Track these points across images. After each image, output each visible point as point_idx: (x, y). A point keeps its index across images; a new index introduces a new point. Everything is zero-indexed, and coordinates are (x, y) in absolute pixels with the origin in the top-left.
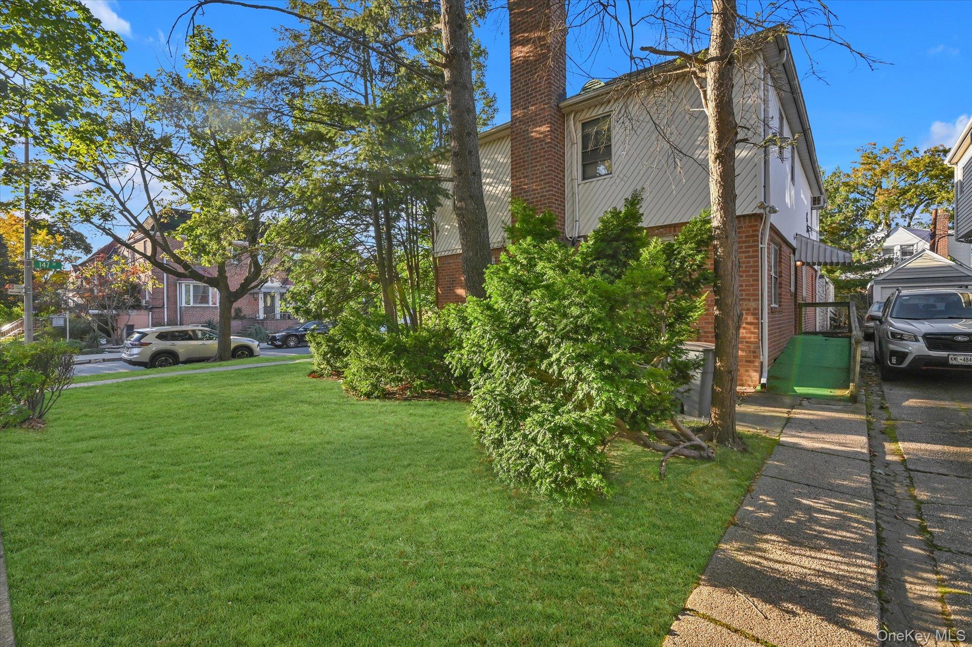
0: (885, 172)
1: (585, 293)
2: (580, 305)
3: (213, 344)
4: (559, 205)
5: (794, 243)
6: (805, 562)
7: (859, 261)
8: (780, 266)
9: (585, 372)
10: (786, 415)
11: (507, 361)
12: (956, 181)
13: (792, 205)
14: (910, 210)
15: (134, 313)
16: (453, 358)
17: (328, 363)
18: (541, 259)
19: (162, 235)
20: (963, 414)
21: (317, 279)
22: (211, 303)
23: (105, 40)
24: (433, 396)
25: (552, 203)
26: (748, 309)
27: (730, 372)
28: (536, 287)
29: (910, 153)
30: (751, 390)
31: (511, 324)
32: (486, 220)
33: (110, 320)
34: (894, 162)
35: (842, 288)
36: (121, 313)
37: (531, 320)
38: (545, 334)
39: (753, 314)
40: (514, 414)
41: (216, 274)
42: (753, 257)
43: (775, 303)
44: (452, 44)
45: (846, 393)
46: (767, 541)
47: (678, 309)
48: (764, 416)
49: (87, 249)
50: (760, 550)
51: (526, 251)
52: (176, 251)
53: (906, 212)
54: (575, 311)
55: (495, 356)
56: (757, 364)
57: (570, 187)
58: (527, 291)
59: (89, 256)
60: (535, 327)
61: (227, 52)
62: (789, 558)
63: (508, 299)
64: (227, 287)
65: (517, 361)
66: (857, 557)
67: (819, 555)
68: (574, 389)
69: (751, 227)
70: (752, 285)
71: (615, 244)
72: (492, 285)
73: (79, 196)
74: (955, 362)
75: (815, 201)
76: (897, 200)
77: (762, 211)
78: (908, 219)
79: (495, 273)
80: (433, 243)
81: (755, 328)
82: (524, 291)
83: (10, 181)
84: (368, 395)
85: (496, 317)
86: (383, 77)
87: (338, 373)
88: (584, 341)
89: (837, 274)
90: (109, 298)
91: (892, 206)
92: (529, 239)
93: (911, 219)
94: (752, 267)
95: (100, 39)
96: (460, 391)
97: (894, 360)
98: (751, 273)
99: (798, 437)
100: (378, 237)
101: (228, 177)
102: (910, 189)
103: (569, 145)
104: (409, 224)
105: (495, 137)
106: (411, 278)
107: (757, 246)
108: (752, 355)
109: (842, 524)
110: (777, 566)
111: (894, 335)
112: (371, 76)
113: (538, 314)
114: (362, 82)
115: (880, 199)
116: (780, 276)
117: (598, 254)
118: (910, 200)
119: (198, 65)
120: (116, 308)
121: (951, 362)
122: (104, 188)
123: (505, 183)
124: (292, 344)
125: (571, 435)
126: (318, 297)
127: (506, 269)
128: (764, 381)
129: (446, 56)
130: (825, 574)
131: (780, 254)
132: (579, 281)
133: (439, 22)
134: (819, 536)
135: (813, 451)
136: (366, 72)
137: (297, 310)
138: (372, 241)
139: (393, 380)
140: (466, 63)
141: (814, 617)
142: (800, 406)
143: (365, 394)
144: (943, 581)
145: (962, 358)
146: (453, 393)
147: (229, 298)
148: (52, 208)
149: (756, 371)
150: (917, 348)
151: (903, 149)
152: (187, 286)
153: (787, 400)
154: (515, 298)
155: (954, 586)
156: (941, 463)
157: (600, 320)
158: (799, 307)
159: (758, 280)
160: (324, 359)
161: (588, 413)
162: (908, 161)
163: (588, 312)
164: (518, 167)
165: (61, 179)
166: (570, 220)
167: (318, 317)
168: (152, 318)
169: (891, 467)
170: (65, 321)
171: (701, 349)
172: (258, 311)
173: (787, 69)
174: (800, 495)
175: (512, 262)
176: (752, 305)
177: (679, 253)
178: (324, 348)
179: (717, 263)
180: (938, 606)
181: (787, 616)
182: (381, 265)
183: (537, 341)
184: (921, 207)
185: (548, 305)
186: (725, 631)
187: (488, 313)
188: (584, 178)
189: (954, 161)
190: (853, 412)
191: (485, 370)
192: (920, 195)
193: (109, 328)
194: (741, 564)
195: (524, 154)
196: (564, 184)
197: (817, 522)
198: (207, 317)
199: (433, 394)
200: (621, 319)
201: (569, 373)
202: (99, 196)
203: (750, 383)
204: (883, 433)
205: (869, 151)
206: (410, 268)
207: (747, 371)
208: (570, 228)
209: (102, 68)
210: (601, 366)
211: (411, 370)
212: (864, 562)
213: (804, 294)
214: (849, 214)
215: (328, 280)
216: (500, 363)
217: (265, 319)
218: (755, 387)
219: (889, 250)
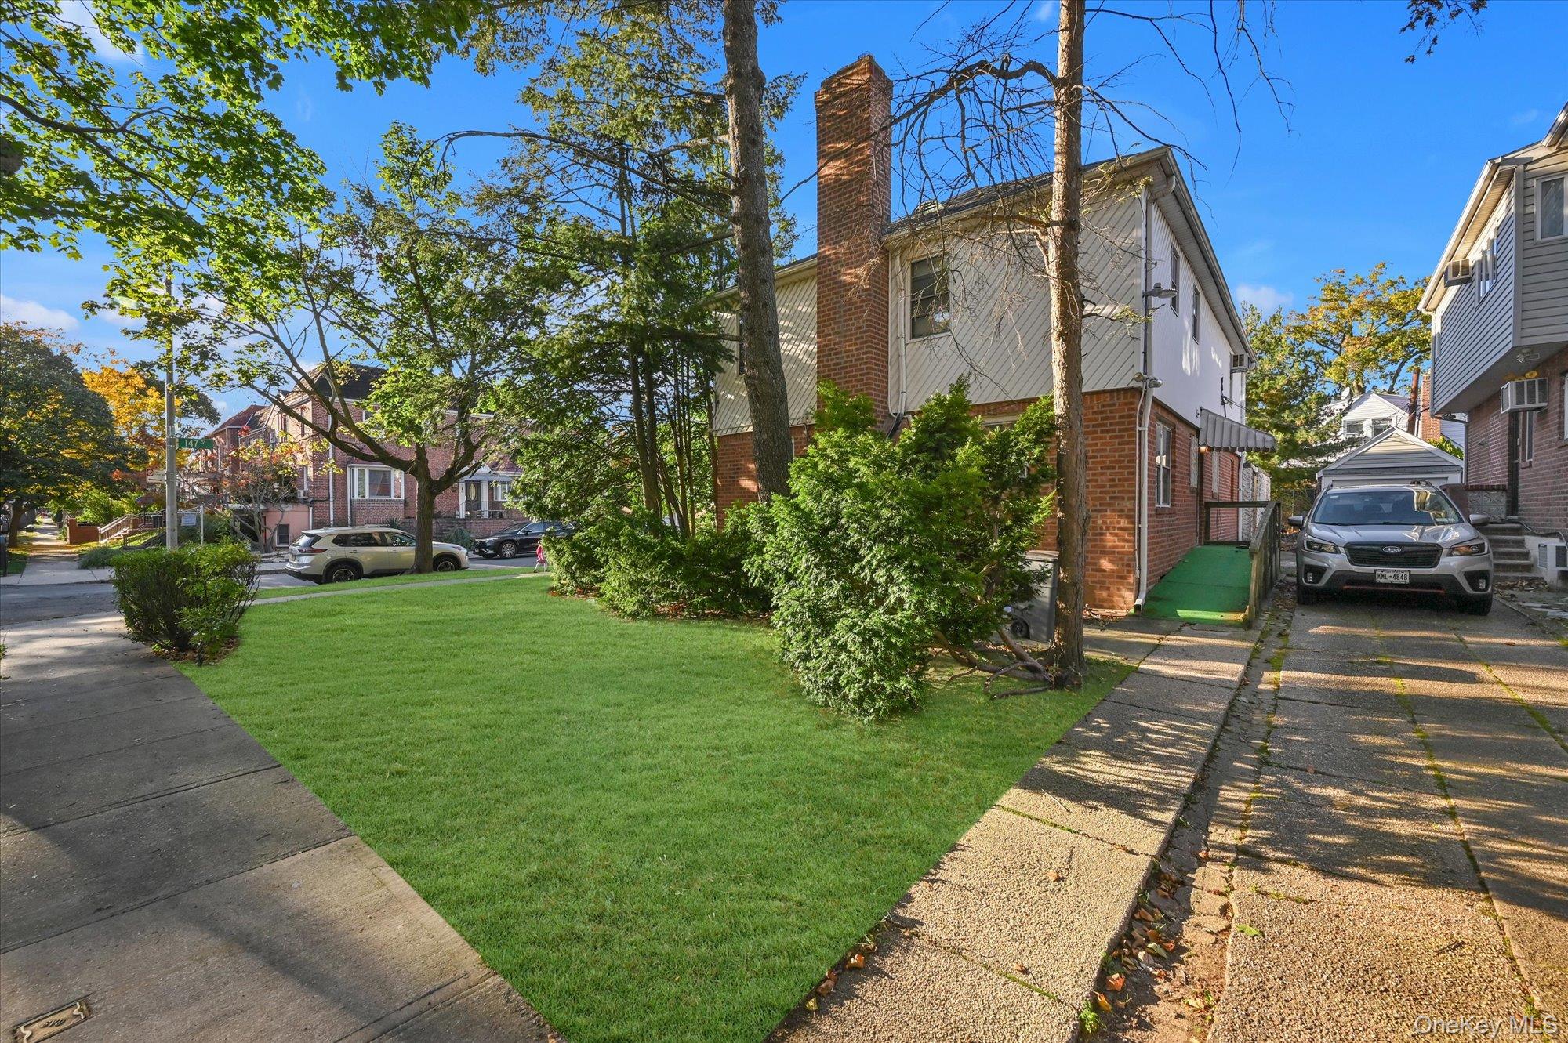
0: (1357, 312)
1: (897, 494)
2: (891, 507)
3: (408, 552)
4: (880, 371)
5: (1197, 422)
6: (1124, 772)
7: (1306, 443)
8: (1174, 453)
9: (895, 573)
10: (1156, 642)
11: (815, 566)
12: (1433, 334)
13: (1194, 372)
14: (1393, 368)
15: (288, 508)
16: (752, 565)
17: (573, 577)
18: (853, 453)
19: (344, 404)
20: (1376, 642)
21: (555, 464)
22: (393, 494)
23: (300, 160)
24: (715, 616)
25: (871, 368)
26: (1122, 511)
27: (1075, 584)
28: (849, 486)
29: (1393, 284)
30: (1124, 613)
31: (820, 526)
32: (784, 393)
33: (256, 519)
34: (1370, 298)
35: (1282, 480)
36: (271, 509)
37: (843, 521)
38: (857, 537)
39: (1128, 517)
40: (823, 621)
41: (412, 457)
42: (1128, 443)
43: (1165, 501)
44: (743, 165)
45: (1240, 617)
46: (1089, 756)
47: (1014, 510)
48: (1129, 643)
49: (213, 416)
50: (1080, 762)
51: (837, 445)
52: (358, 424)
53: (1386, 371)
54: (886, 513)
55: (804, 561)
56: (1131, 580)
57: (895, 346)
58: (838, 490)
59: (217, 426)
60: (847, 529)
61: (433, 156)
62: (1108, 769)
63: (817, 498)
64: (428, 473)
65: (827, 566)
66: (1178, 769)
67: (1139, 767)
68: (886, 594)
69: (1126, 404)
70: (1126, 480)
71: (938, 435)
72: (800, 484)
73: (240, 352)
74: (1383, 580)
75: (1236, 361)
76: (1374, 353)
77: (1140, 384)
78: (1390, 382)
79: (802, 470)
80: (710, 417)
81: (1129, 535)
82: (836, 490)
83: (154, 333)
84: (634, 616)
85: (805, 518)
86: (645, 195)
87: (585, 590)
88: (896, 543)
89: (1275, 460)
90: (255, 487)
91: (1366, 362)
92: (840, 430)
93: (1394, 380)
94: (1127, 456)
95: (295, 159)
96: (750, 612)
97: (1310, 578)
98: (1126, 463)
99: (1162, 664)
100: (636, 408)
101: (433, 324)
102: (1393, 337)
103: (895, 291)
104: (678, 392)
105: (797, 277)
106: (681, 464)
107: (1134, 429)
108: (1126, 569)
109: (1176, 742)
110: (1093, 775)
111: (1310, 544)
112: (630, 194)
113: (850, 516)
114: (618, 201)
115: (1350, 351)
116: (1174, 467)
117: (919, 447)
118: (1393, 353)
119: (396, 174)
120: (266, 501)
121: (1378, 580)
122: (272, 342)
123: (809, 340)
124: (508, 553)
125: (881, 638)
126: (555, 490)
127: (815, 465)
128: (1139, 601)
129: (736, 180)
130: (1139, 781)
131: (1174, 438)
132: (890, 482)
133: (725, 133)
134: (1146, 752)
135: (1173, 678)
136: (623, 190)
137: (528, 505)
138: (625, 414)
139: (667, 596)
140: (760, 188)
141: (1115, 811)
142: (1179, 632)
143: (630, 615)
144: (1258, 788)
145: (1392, 574)
146: (741, 614)
147: (432, 488)
148: (205, 368)
149: (1130, 590)
150: (1337, 562)
151: (1384, 280)
152: (362, 472)
153: (1164, 625)
154: (826, 495)
155: (1267, 792)
156: (1318, 691)
157: (911, 522)
158: (1206, 507)
159: (1134, 473)
160: (567, 572)
161: (899, 616)
162: (1390, 296)
163: (899, 514)
164: (826, 319)
165: (216, 329)
166: (895, 390)
167: (556, 515)
168: (313, 516)
169: (1260, 696)
170: (198, 520)
171: (1050, 559)
172: (458, 507)
173: (1179, 196)
174: (1141, 718)
175: (822, 456)
176: (1127, 504)
177: (1016, 445)
178: (568, 557)
179: (1060, 457)
180: (1243, 807)
181: (1089, 810)
182: (641, 447)
183: (848, 543)
184: (1410, 363)
185: (860, 506)
186: (1026, 819)
187: (797, 513)
188: (913, 336)
189: (1431, 306)
190: (1241, 640)
191: (789, 577)
192: (1408, 346)
193: (255, 528)
194: (1056, 774)
195: (835, 303)
196: (887, 343)
197: (1149, 740)
198: (389, 514)
199: (717, 616)
200: (935, 521)
201: (880, 576)
202: (265, 351)
203: (1122, 605)
204: (1267, 661)
205: (1334, 281)
206: (679, 450)
207: (1119, 589)
208: (894, 401)
209: (297, 196)
210: (910, 568)
211: (690, 583)
212: (1184, 773)
213: (1215, 488)
214: (1295, 377)
215: (567, 466)
216: (808, 568)
217: (467, 518)
218: (1128, 610)
219: (1354, 427)
